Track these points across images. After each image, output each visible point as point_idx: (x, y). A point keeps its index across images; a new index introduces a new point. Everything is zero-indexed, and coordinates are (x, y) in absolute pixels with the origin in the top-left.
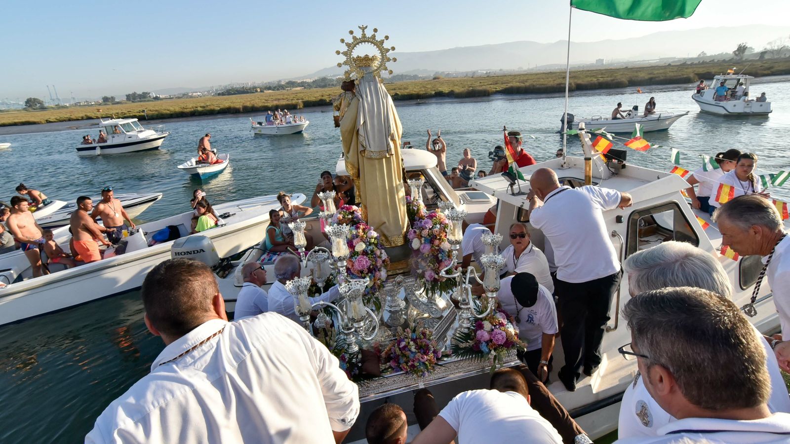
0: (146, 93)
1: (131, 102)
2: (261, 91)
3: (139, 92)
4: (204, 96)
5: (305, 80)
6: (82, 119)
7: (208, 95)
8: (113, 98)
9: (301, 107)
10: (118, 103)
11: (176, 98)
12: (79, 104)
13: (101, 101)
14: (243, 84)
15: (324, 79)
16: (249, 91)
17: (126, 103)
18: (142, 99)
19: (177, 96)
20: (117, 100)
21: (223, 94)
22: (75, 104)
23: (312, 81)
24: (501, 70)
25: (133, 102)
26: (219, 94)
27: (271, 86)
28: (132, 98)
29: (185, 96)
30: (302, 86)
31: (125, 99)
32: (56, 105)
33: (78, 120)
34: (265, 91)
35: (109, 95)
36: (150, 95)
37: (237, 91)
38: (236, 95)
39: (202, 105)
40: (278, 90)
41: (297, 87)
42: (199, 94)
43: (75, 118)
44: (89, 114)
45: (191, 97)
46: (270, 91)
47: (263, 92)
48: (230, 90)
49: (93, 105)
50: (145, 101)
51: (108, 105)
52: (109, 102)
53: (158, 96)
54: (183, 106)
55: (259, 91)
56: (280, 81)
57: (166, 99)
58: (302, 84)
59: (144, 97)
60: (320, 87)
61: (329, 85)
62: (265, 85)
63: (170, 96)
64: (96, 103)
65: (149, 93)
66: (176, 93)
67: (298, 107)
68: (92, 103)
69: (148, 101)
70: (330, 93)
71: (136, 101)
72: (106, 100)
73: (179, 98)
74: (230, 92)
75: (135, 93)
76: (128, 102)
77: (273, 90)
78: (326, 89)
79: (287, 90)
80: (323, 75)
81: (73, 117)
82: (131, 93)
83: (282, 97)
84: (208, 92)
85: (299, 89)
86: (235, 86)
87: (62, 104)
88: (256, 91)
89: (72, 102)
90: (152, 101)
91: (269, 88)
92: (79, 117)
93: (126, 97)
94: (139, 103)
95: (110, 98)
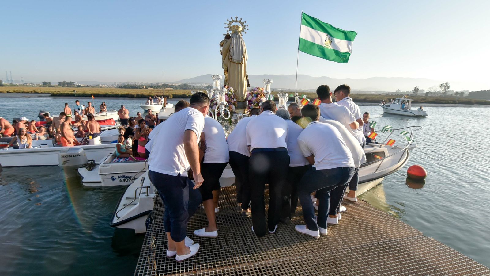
0: (72, 82)
1: (61, 86)
2: (146, 88)
3: (68, 81)
4: (109, 88)
5: (174, 84)
6: (32, 92)
7: (112, 87)
8: (50, 83)
9: (171, 97)
10: (52, 86)
11: (91, 87)
12: (26, 85)
13: (41, 84)
14: (135, 83)
15: (185, 85)
16: (139, 87)
17: (58, 87)
18: (69, 86)
19: (92, 86)
20: (52, 85)
21: (122, 87)
22: (23, 84)
23: (178, 85)
24: (289, 89)
25: (62, 87)
26: (119, 87)
27: (153, 85)
28: (62, 84)
29: (98, 87)
30: (172, 88)
31: (57, 84)
32: (10, 84)
33: (28, 93)
34: (148, 88)
35: (47, 81)
36: (75, 83)
37: (130, 86)
38: (130, 89)
39: (110, 91)
40: (157, 88)
41: (168, 88)
42: (106, 86)
43: (27, 92)
44: (36, 90)
45: (101, 87)
46: (152, 89)
47: (147, 88)
48: (126, 85)
49: (36, 86)
50: (70, 87)
51: (46, 87)
52: (47, 85)
53: (80, 85)
54: (97, 91)
55: (145, 88)
56: (158, 83)
57: (85, 87)
58: (172, 86)
59: (70, 84)
60: (183, 89)
61: (188, 88)
62: (149, 85)
63: (87, 85)
64: (38, 85)
65: (74, 83)
66: (92, 84)
67: (170, 97)
68: (35, 85)
69: (73, 87)
70: (188, 92)
71: (65, 86)
72: (45, 84)
73: (93, 87)
74: (126, 87)
75: (65, 81)
76: (59, 86)
77: (154, 88)
78: (186, 90)
79: (162, 89)
80: (185, 83)
81: (25, 91)
82: (62, 81)
83: (159, 91)
84: (112, 85)
85: (169, 89)
86: (130, 84)
87: (14, 83)
88: (143, 88)
89: (21, 83)
90: (76, 87)
91: (151, 87)
92: (30, 91)
93: (58, 83)
94: (67, 88)
95: (47, 83)
